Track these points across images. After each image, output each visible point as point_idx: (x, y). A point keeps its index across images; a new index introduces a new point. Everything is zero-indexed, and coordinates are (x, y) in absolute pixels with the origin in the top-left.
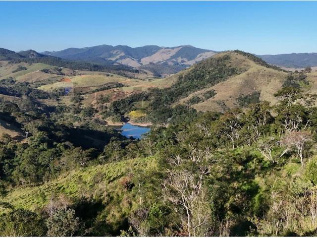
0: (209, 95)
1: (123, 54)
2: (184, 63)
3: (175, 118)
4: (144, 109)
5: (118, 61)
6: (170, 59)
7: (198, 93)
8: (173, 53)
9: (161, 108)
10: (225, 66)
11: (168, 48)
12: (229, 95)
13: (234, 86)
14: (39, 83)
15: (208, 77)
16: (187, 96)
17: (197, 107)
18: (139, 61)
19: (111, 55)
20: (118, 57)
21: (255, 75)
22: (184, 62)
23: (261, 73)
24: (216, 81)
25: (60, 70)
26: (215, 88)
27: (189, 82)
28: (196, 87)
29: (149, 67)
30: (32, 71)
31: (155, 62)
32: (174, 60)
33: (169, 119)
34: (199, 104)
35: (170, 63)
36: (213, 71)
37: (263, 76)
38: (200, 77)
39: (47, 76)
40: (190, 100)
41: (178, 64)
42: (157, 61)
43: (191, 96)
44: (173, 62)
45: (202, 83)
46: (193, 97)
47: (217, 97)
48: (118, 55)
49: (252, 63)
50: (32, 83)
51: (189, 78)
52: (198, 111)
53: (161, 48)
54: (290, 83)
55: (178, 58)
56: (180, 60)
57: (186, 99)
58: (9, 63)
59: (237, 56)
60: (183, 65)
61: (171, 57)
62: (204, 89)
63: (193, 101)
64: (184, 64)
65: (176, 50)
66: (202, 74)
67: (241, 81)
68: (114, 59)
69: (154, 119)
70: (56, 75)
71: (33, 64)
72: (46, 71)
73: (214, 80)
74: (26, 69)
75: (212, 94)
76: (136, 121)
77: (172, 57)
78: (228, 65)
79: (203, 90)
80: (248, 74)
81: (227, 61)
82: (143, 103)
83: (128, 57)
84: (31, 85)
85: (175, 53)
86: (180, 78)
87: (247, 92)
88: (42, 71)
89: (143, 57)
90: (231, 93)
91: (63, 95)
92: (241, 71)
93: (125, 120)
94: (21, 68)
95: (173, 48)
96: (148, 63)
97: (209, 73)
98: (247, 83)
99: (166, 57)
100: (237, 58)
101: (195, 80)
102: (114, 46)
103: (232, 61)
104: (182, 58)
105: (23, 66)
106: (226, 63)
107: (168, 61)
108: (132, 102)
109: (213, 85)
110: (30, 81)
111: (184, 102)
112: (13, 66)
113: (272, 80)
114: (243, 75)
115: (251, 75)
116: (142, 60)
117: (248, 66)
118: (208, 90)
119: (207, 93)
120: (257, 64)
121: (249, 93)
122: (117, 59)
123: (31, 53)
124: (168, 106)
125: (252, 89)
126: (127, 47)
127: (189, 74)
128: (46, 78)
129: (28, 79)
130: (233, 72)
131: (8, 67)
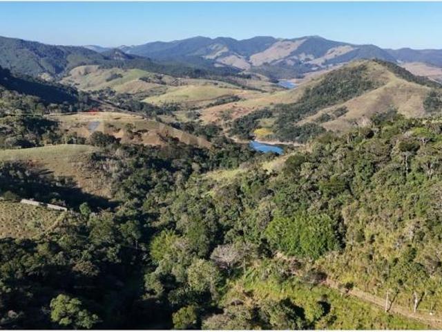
0: (340, 113)
1: (226, 50)
2: (310, 62)
3: (303, 136)
4: (269, 128)
5: (218, 60)
6: (289, 56)
7: (329, 110)
8: (294, 47)
9: (288, 126)
10: (360, 78)
11: (287, 40)
12: (362, 112)
13: (368, 103)
14: (141, 94)
15: (339, 91)
16: (315, 113)
17: (327, 126)
18: (248, 59)
19: (209, 52)
20: (218, 54)
21: (393, 90)
22: (309, 60)
23: (400, 88)
24: (349, 96)
25: (160, 78)
26: (346, 104)
27: (318, 97)
28: (325, 103)
29: (263, 69)
30: (130, 79)
31: (269, 62)
32: (295, 57)
33: (297, 138)
34: (329, 123)
35: (290, 63)
36: (346, 83)
37: (403, 91)
38: (331, 91)
39: (147, 86)
40: (320, 118)
41: (300, 63)
42: (273, 59)
43: (320, 113)
44: (293, 60)
45: (332, 97)
46: (323, 115)
47: (349, 115)
48: (219, 50)
49: (391, 75)
50: (133, 95)
51: (317, 91)
52: (328, 130)
53: (277, 40)
54: (432, 100)
55: (301, 55)
56: (303, 57)
57: (315, 117)
58: (99, 68)
59: (375, 67)
60: (307, 65)
61: (291, 53)
62: (335, 106)
63: (323, 119)
64: (309, 64)
65: (298, 43)
66: (333, 87)
67: (377, 97)
68: (212, 57)
69: (282, 137)
70: (158, 85)
71: (129, 70)
72: (145, 79)
73: (345, 96)
74: (122, 77)
75: (343, 111)
76: (263, 139)
77: (293, 53)
78: (364, 77)
79: (333, 107)
80: (385, 89)
81: (362, 72)
82: (266, 120)
83: (233, 54)
84: (134, 97)
85: (296, 48)
86: (308, 91)
87: (383, 110)
88: (140, 79)
89: (253, 53)
90: (364, 111)
91: (175, 110)
92: (378, 85)
93: (251, 138)
94: (116, 76)
95: (293, 40)
96: (261, 63)
97: (342, 86)
98: (385, 100)
99: (285, 53)
100: (374, 69)
101: (325, 94)
102: (212, 38)
103: (369, 72)
104: (306, 54)
105: (118, 73)
106: (361, 75)
107: (286, 60)
108: (255, 119)
109: (345, 101)
110: (130, 92)
111: (313, 120)
112: (105, 72)
113: (412, 97)
114: (380, 90)
115: (389, 91)
116: (252, 57)
117: (387, 78)
118: (340, 106)
119: (338, 110)
120: (397, 76)
121: (384, 111)
122: (217, 57)
123: (116, 53)
124: (295, 125)
125: (389, 106)
126: (230, 39)
127: (318, 87)
128: (148, 88)
129: (129, 90)
130: (369, 86)
131: (98, 73)
